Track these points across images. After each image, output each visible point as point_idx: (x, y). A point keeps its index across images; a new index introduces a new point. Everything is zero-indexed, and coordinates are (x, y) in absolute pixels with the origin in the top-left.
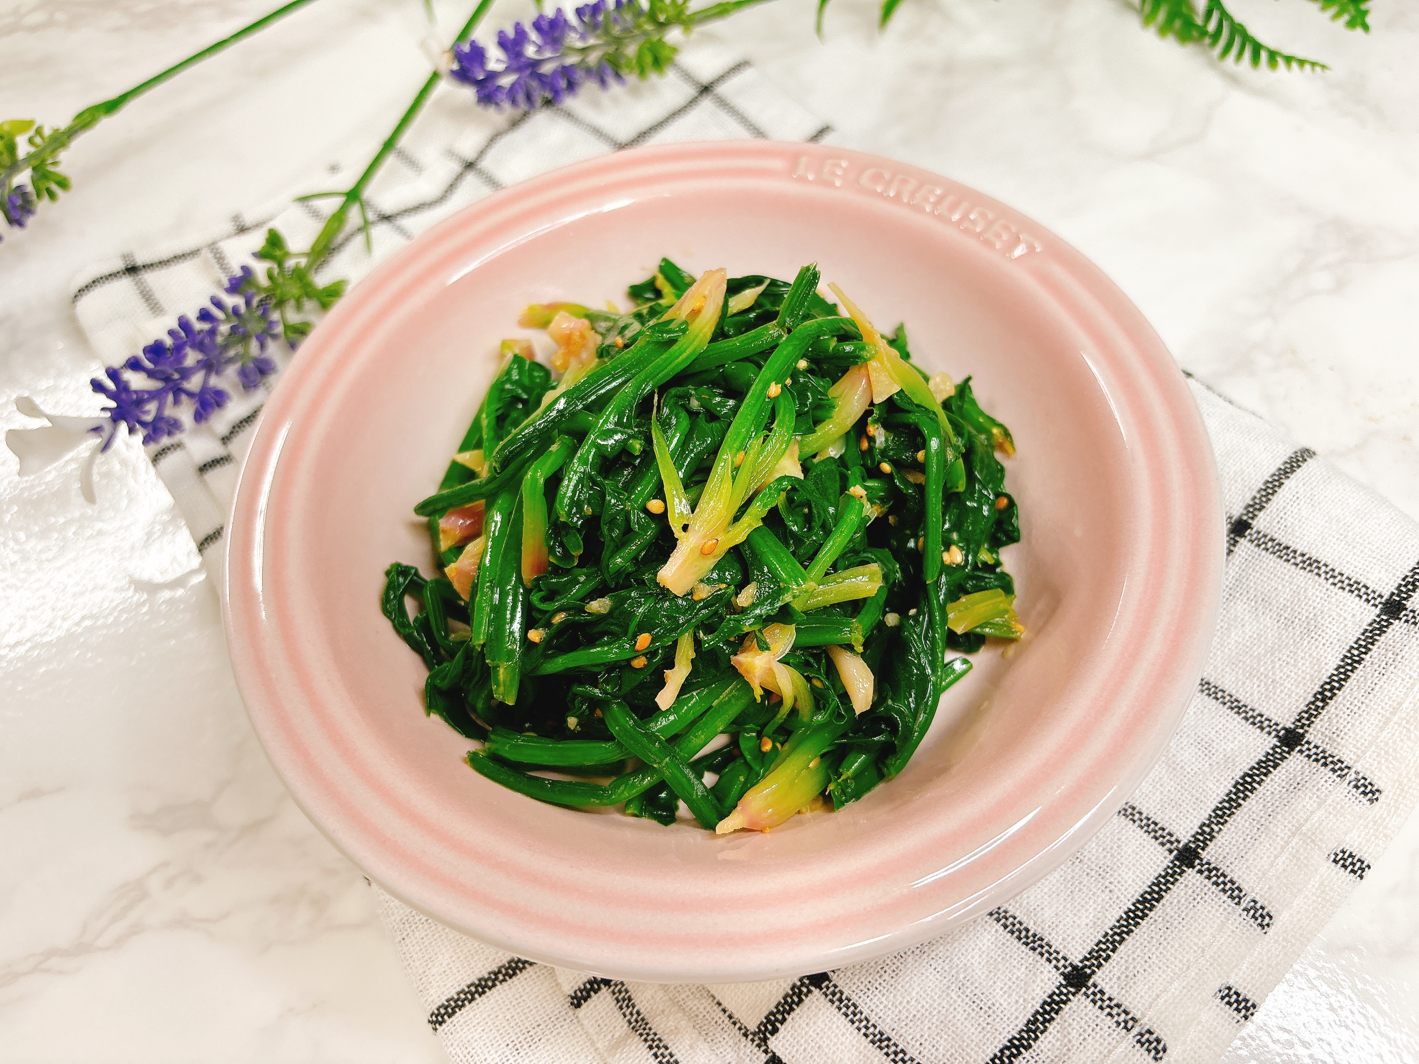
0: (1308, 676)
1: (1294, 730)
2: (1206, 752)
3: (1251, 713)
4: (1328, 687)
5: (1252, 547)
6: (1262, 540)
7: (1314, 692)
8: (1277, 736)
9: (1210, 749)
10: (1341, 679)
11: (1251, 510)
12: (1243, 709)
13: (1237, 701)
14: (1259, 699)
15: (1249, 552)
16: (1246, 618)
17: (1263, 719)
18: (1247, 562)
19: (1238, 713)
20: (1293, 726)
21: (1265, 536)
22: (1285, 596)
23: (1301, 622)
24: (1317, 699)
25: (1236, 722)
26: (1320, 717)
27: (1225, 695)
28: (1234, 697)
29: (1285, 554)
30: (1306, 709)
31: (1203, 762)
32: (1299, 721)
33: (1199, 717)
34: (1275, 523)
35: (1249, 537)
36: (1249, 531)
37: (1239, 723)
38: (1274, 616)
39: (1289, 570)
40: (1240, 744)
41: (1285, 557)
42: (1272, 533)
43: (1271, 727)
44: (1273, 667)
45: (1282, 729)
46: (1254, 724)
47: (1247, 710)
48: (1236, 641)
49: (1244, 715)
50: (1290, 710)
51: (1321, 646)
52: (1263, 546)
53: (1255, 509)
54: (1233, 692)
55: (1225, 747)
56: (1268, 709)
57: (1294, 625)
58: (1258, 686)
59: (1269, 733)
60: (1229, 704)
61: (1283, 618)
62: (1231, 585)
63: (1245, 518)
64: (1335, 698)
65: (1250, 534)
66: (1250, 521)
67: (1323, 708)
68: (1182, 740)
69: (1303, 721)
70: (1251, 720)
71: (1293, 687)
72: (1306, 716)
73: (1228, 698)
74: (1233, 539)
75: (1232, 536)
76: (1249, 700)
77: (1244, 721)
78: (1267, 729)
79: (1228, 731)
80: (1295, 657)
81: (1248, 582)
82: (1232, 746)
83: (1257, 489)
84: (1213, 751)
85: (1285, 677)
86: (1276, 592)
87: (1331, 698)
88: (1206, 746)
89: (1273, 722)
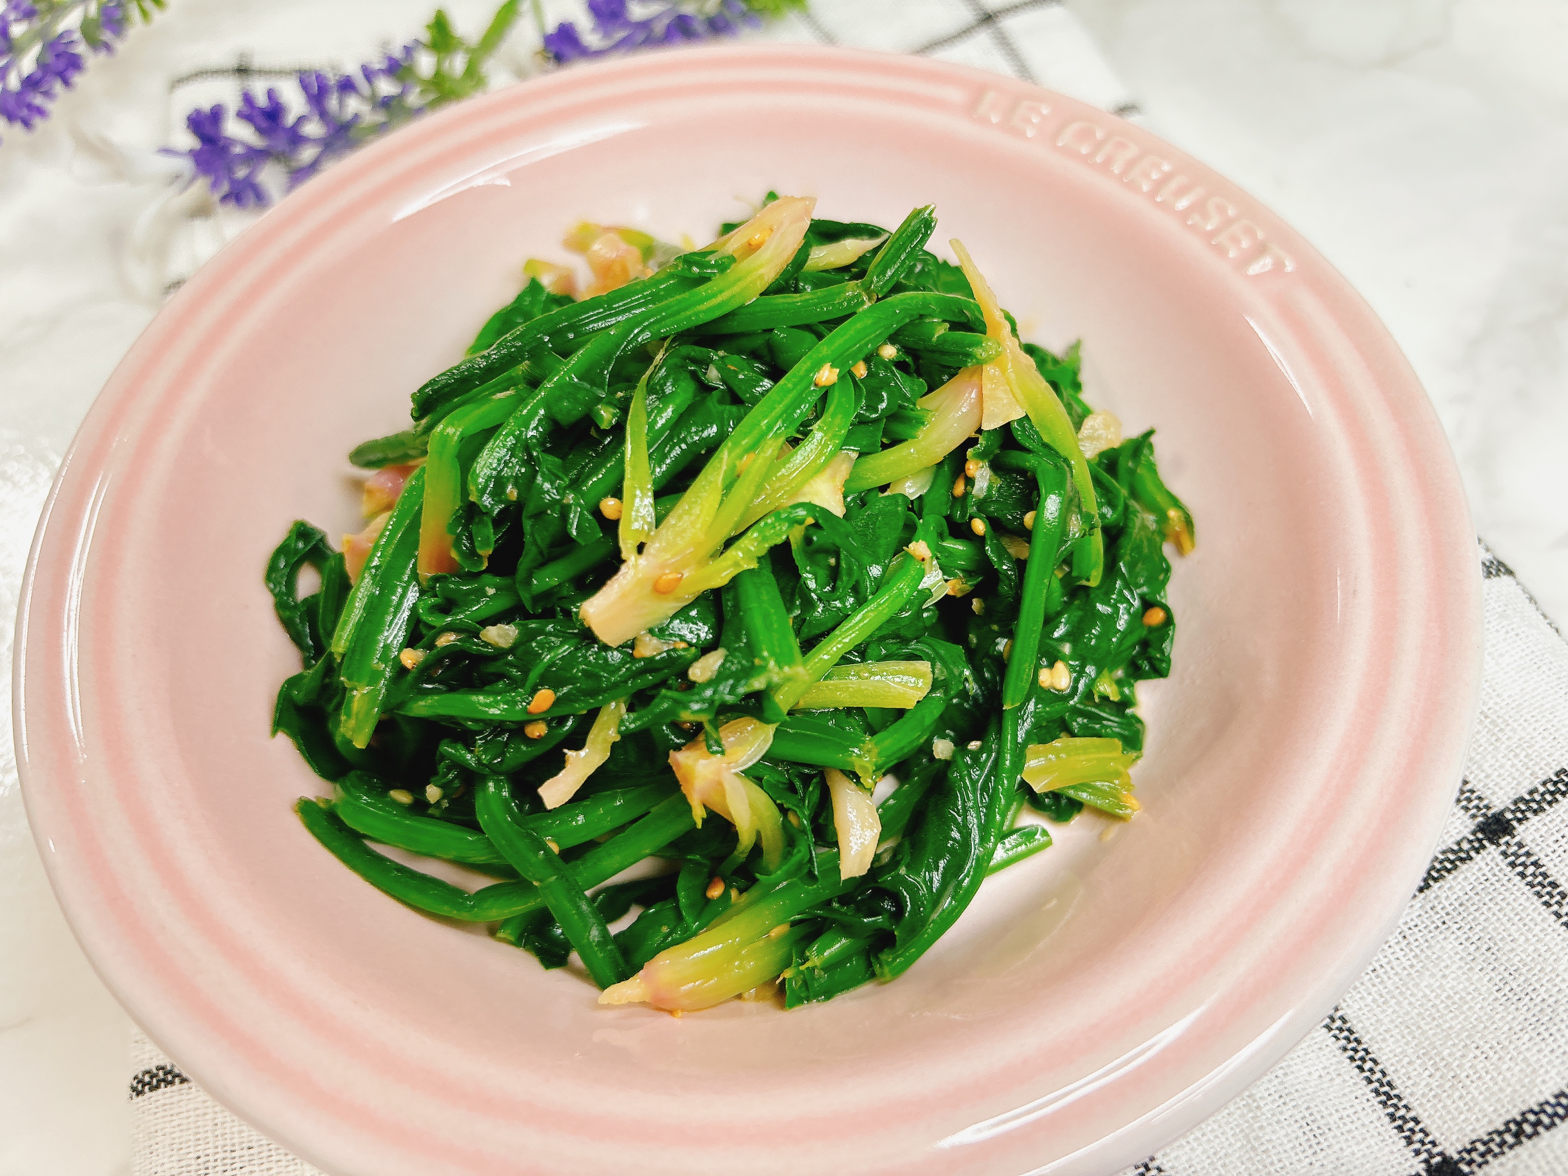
0: (1509, 1090)
1: (1457, 1163)
2: (1314, 1141)
3: (1402, 1112)
4: (1532, 1118)
5: (1503, 863)
6: (1523, 859)
7: (1509, 1117)
8: (1426, 1161)
9: (1321, 1139)
10: (1556, 1114)
11: (1523, 807)
12: (1395, 1101)
13: (1389, 1084)
14: (1423, 1095)
15: (1496, 870)
16: (1455, 967)
17: (1417, 1129)
18: (1488, 884)
19: (1384, 1104)
20: (1456, 1157)
21: (1528, 854)
22: (1524, 956)
23: (1531, 1005)
24: (1508, 1130)
25: (1375, 1115)
26: (1502, 1159)
27: (1377, 1069)
28: (1388, 1078)
29: (1548, 893)
30: (1486, 1138)
31: (1302, 1156)
32: (1469, 1152)
33: (1325, 1085)
34: (1550, 842)
35: (1503, 848)
36: (1507, 838)
37: (1379, 1118)
38: (1497, 980)
39: (1543, 920)
40: (1367, 1152)
41: (1547, 898)
42: (1539, 855)
43: (1423, 1143)
44: (1463, 1056)
45: (1438, 1154)
46: (1400, 1129)
47: (1400, 1104)
48: (1425, 996)
49: (1391, 1110)
50: (1461, 1129)
51: (1547, 1052)
52: (1520, 869)
53: (1529, 808)
54: (1389, 1071)
55: (1344, 1147)
56: (1429, 1116)
57: (1520, 1004)
58: (1430, 1076)
59: (1417, 1153)
60: (1376, 1085)
61: (1508, 988)
62: (1450, 909)
63: (1509, 816)
64: (1535, 1139)
65: (1507, 843)
66: (1515, 823)
67: (1511, 1147)
68: (1284, 1108)
69: (1475, 1155)
70: (1400, 1122)
71: (1481, 1098)
72: (1482, 1148)
73: (1379, 1075)
74: (1480, 841)
75: (1480, 836)
76: (1409, 1091)
77: (1387, 1119)
78: (1417, 1146)
79: (1358, 1124)
80: (1502, 1053)
81: (1477, 914)
82: (1355, 1149)
83: (1544, 778)
84: (1324, 1145)
85: (1474, 1077)
86: (1514, 945)
87: (1529, 1137)
88: (1317, 1132)
89: (1430, 1138)
